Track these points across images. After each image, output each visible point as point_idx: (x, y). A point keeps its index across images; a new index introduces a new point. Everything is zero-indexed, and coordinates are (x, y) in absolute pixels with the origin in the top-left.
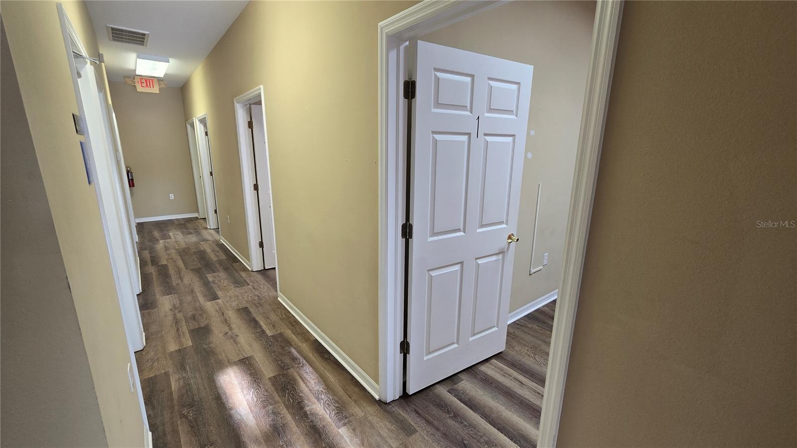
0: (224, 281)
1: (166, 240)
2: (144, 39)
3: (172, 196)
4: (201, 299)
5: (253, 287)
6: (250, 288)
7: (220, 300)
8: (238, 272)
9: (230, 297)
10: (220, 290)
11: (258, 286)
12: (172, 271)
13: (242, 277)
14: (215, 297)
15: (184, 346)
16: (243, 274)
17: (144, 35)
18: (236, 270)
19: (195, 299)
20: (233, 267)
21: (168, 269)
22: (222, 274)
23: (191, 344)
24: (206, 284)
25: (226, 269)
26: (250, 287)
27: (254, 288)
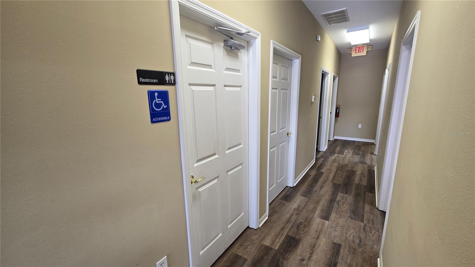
0: (346, 206)
1: (339, 155)
2: (345, 15)
3: (360, 126)
4: (318, 212)
5: (364, 226)
6: (360, 225)
7: (327, 222)
8: (364, 203)
9: (337, 225)
10: (336, 213)
11: (370, 228)
12: (321, 180)
13: (363, 209)
14: (326, 217)
15: (272, 247)
16: (367, 208)
17: (343, 12)
18: (364, 199)
19: (313, 211)
20: (365, 196)
21: (321, 177)
22: (350, 198)
23: (276, 249)
24: (332, 201)
25: (357, 195)
26: (362, 224)
27: (364, 229)
